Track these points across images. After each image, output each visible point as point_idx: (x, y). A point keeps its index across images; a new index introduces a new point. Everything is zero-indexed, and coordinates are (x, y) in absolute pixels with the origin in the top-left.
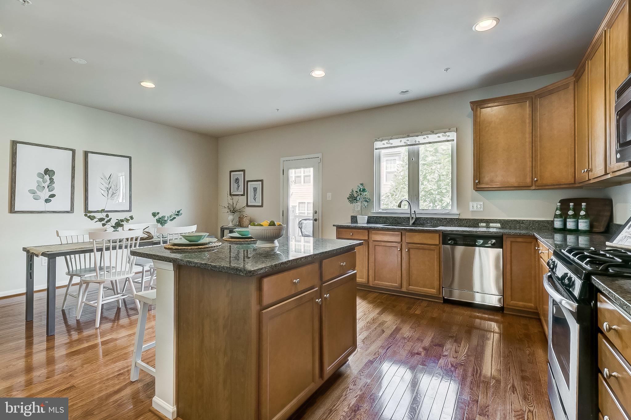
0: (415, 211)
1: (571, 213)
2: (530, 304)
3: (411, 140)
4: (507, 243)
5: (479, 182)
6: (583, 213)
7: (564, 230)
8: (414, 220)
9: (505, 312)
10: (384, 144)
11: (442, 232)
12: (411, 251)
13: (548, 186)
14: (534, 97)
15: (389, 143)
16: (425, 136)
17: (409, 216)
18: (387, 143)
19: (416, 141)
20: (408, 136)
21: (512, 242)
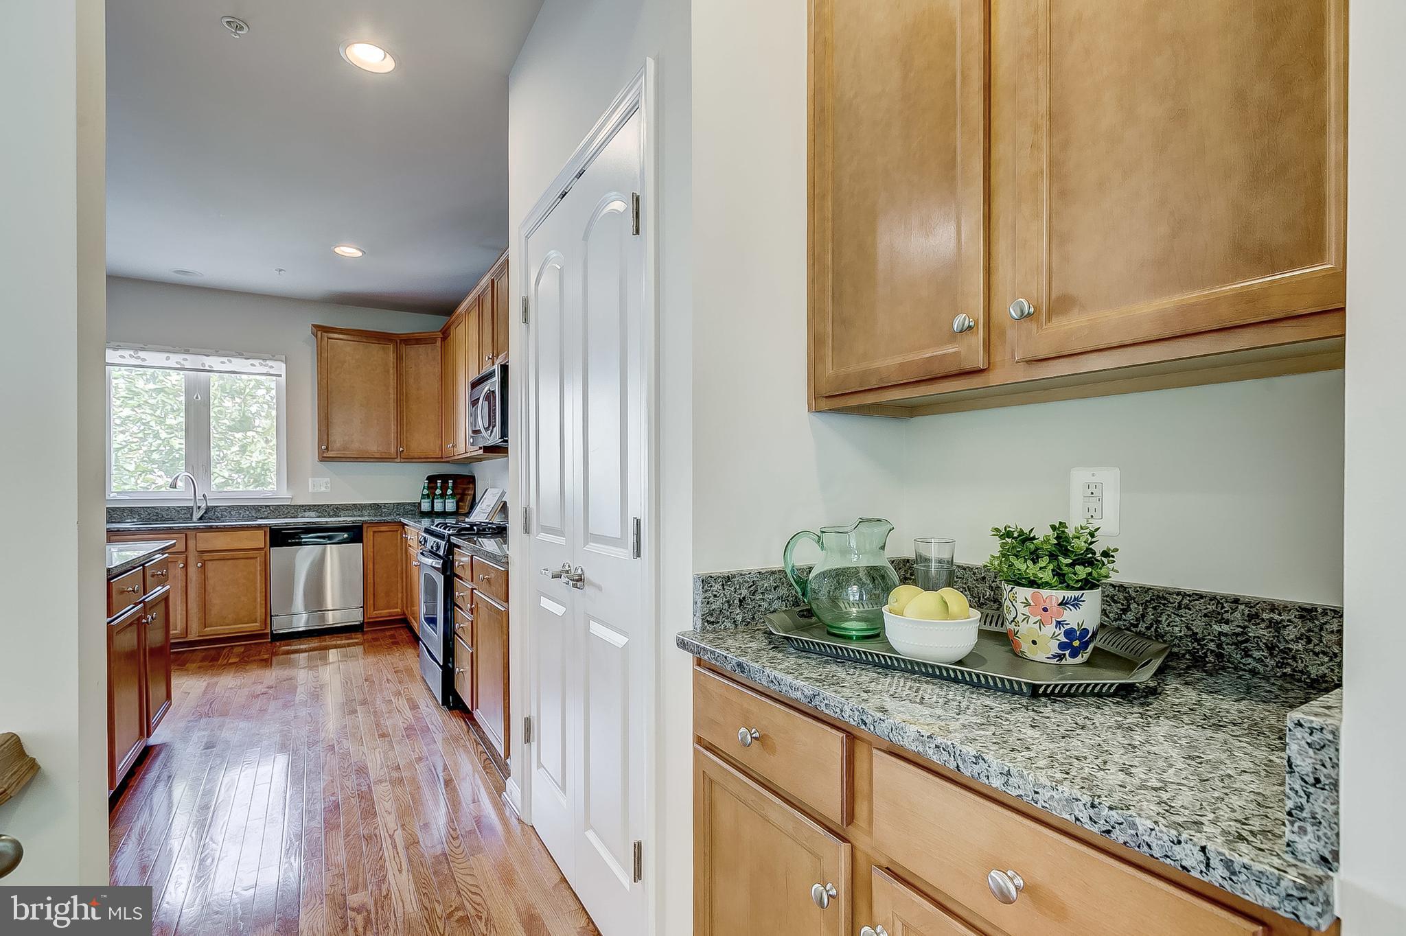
0: (204, 495)
1: (438, 492)
2: (396, 610)
3: (191, 361)
4: (368, 534)
5: (327, 448)
6: (449, 492)
7: (431, 514)
8: (202, 512)
9: (365, 630)
10: (121, 357)
11: (270, 527)
12: (209, 565)
13: (415, 458)
14: (398, 341)
15: (138, 358)
16: (225, 359)
17: (191, 504)
18: (131, 356)
19: (203, 365)
20: (187, 352)
21: (374, 532)
